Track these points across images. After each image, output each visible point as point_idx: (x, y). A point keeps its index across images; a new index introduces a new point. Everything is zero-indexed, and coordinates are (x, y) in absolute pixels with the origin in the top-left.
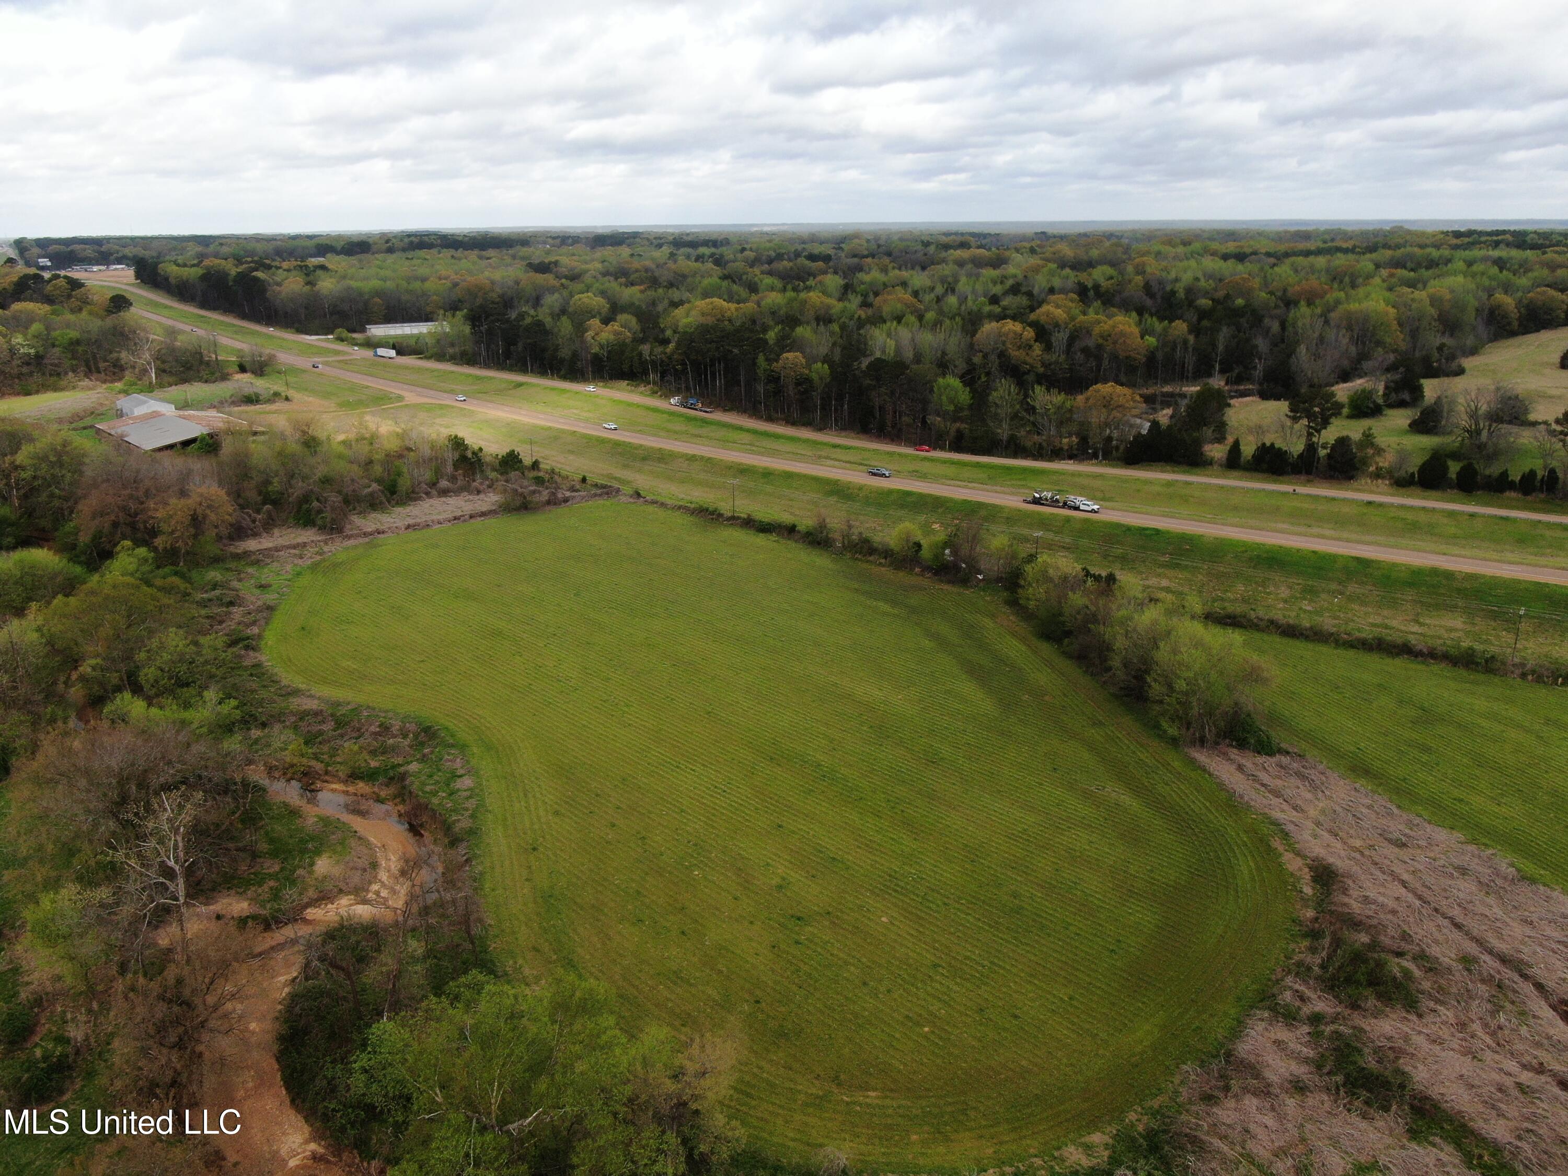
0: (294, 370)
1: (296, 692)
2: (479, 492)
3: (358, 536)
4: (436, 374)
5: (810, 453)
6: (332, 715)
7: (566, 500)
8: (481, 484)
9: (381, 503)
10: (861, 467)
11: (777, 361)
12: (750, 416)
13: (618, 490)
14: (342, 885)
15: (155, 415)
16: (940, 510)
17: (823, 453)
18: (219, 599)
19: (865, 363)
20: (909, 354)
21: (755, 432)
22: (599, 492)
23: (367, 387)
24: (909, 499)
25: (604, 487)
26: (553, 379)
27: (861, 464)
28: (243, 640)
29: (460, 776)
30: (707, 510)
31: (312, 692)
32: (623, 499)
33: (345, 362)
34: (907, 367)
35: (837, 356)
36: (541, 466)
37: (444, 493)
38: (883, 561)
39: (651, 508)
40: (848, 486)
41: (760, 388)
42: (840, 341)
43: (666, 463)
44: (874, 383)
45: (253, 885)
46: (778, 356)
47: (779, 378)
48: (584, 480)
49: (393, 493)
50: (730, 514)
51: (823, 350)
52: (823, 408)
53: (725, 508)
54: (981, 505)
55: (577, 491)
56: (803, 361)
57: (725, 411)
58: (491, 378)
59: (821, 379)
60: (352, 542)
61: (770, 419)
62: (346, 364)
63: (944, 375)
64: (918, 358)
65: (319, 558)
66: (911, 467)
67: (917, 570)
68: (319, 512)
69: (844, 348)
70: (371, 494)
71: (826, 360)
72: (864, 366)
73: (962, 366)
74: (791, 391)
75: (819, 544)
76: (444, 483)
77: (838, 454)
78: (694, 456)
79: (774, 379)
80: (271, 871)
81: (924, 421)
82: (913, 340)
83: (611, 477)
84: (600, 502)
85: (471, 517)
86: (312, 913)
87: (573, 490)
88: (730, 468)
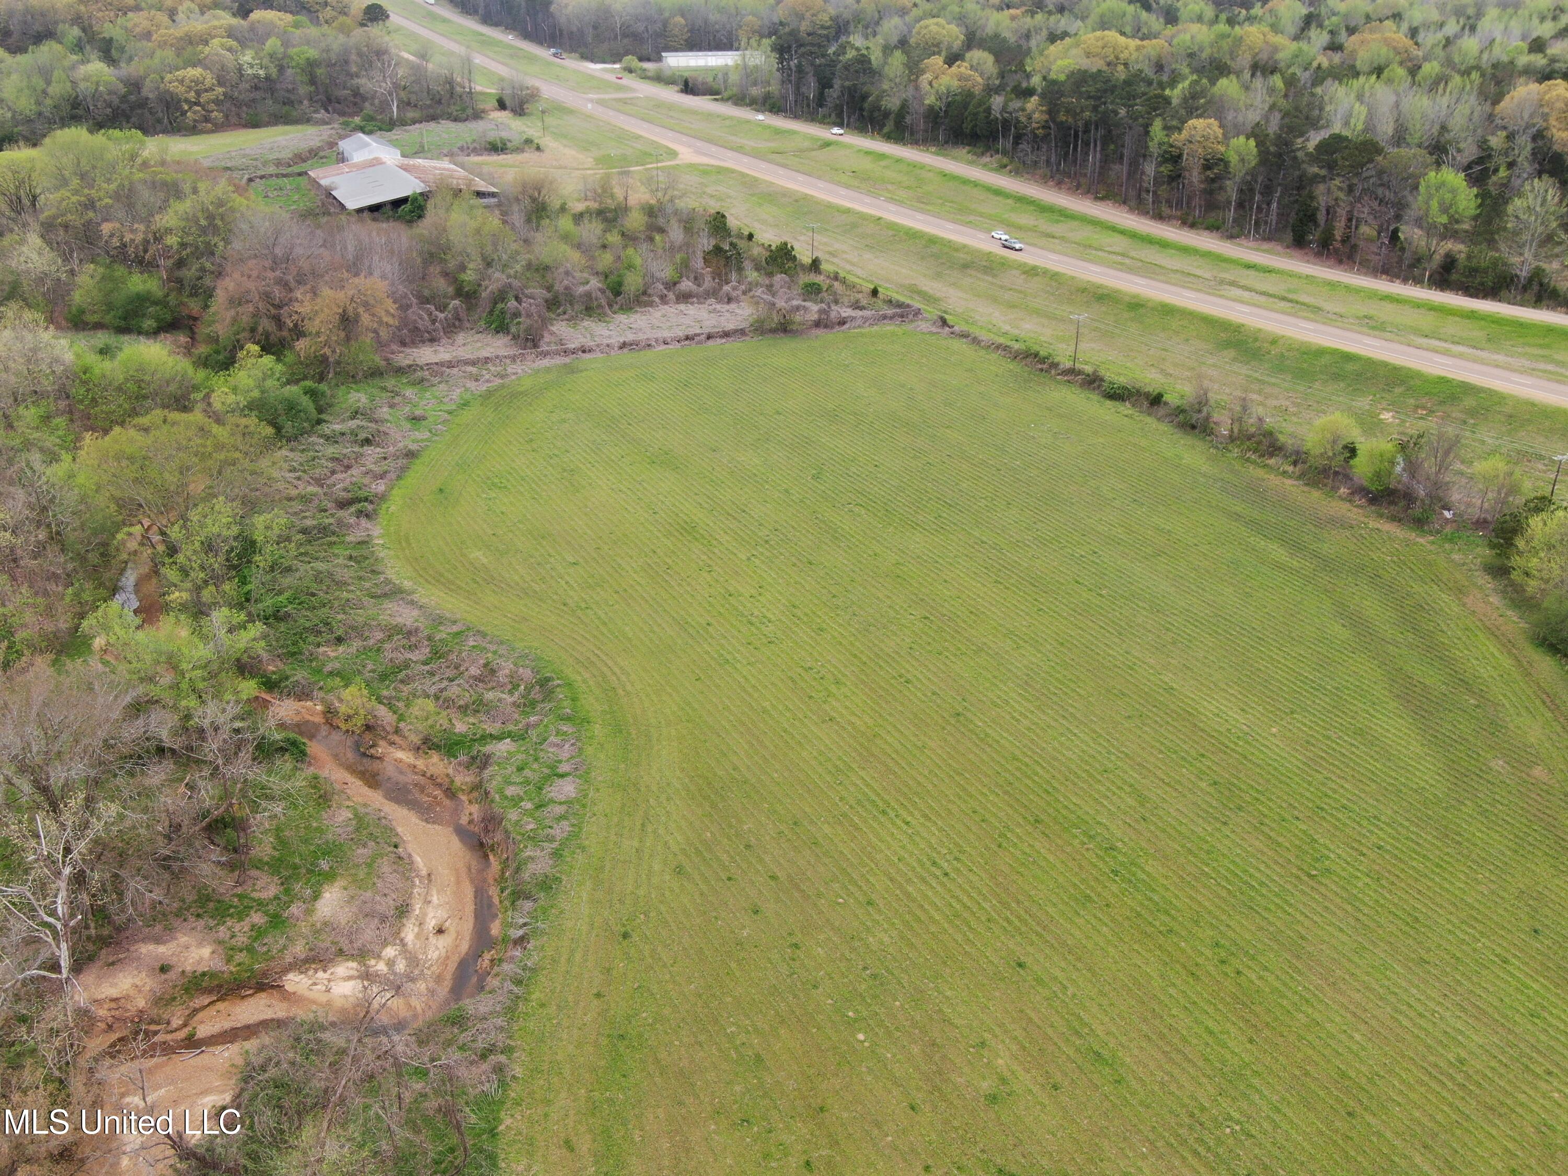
0: (561, 109)
1: (395, 593)
2: (729, 300)
3: (557, 353)
4: (727, 123)
5: (1207, 275)
6: (429, 638)
7: (842, 322)
8: (734, 289)
9: (600, 306)
10: (1282, 304)
11: (1180, 130)
12: (1131, 210)
13: (918, 312)
14: (344, 944)
15: (376, 163)
16: (1398, 390)
17: (1228, 276)
18: (354, 433)
19: (1314, 139)
20: (1386, 128)
21: (1133, 235)
22: (890, 312)
23: (639, 137)
24: (1350, 367)
25: (900, 305)
26: (873, 138)
27: (1283, 299)
28: (359, 500)
29: (562, 776)
30: (1036, 355)
31: (416, 597)
32: (923, 326)
33: (624, 102)
34: (1379, 151)
35: (1273, 127)
36: (824, 266)
37: (685, 297)
38: (1290, 469)
39: (958, 345)
40: (1256, 335)
41: (1150, 169)
42: (1282, 103)
43: (994, 276)
44: (1323, 172)
45: (231, 916)
46: (1184, 122)
47: (1180, 156)
48: (875, 293)
49: (617, 293)
50: (1068, 364)
51: (1253, 117)
52: (1240, 205)
53: (1063, 356)
54: (1468, 389)
55: (862, 308)
56: (1219, 132)
57: (1097, 199)
58: (794, 132)
59: (1242, 160)
60: (546, 362)
61: (1159, 217)
62: (624, 105)
63: (1438, 164)
64: (1399, 138)
65: (498, 381)
66: (1362, 309)
67: (1343, 491)
68: (516, 315)
69: (1286, 115)
70: (588, 295)
71: (1256, 132)
72: (1311, 145)
73: (1470, 151)
74: (1195, 177)
75: (1193, 427)
76: (686, 285)
77: (1250, 278)
78: (1034, 268)
79: (1173, 158)
80: (264, 895)
81: (1394, 236)
82: (1397, 105)
83: (915, 291)
84: (889, 327)
85: (709, 337)
86: (295, 982)
87: (857, 306)
88: (1084, 290)
